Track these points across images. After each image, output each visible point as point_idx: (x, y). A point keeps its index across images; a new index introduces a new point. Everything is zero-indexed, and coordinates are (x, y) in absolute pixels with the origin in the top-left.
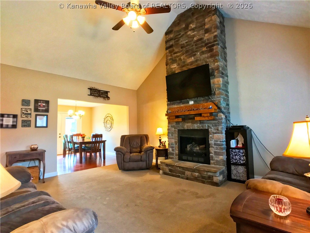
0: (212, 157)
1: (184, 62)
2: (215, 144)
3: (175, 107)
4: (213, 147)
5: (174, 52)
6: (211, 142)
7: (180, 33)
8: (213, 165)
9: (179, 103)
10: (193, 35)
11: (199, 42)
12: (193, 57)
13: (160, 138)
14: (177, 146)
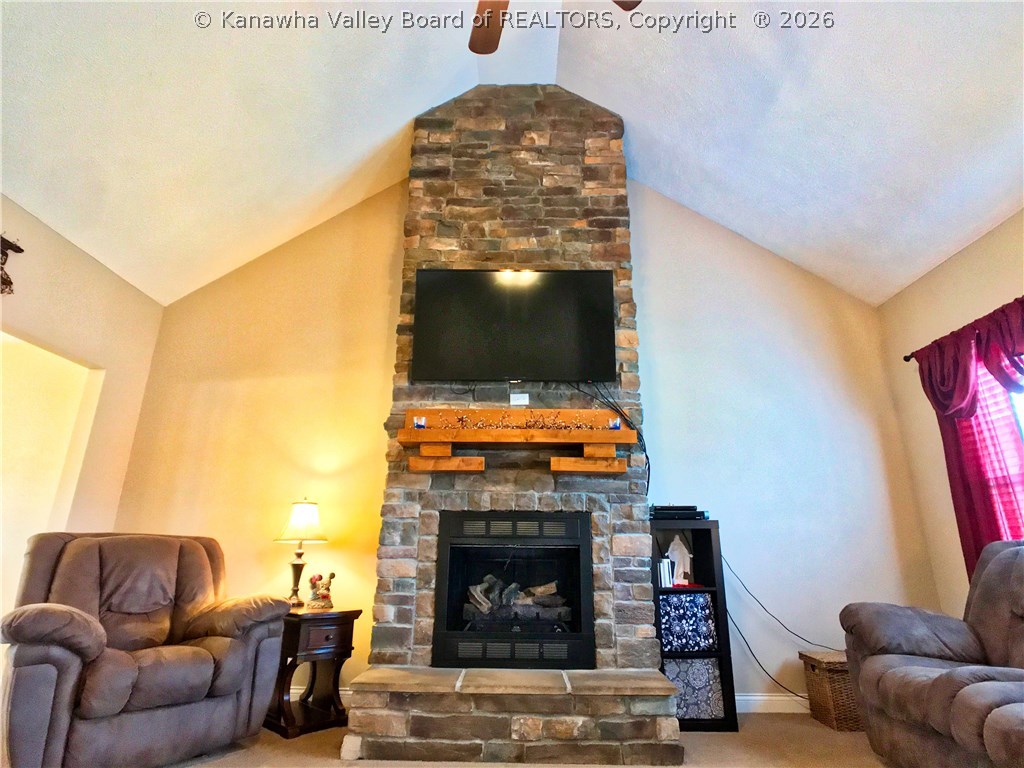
0: (607, 632)
1: (494, 245)
2: (619, 576)
3: (437, 407)
4: (609, 589)
5: (449, 196)
6: (600, 566)
7: (484, 142)
8: (612, 670)
9: (459, 395)
10: (538, 168)
11: (562, 196)
12: (536, 236)
13: (300, 555)
14: (429, 593)
